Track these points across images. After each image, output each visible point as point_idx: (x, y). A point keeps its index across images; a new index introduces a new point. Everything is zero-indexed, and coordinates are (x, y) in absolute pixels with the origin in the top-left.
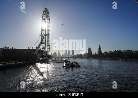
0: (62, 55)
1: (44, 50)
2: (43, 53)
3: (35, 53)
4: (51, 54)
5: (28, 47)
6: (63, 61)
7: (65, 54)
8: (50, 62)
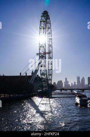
0: (71, 85)
1: (43, 76)
2: (42, 82)
3: (30, 82)
4: (54, 83)
5: (21, 73)
6: (74, 94)
7: (76, 84)
8: (53, 96)
